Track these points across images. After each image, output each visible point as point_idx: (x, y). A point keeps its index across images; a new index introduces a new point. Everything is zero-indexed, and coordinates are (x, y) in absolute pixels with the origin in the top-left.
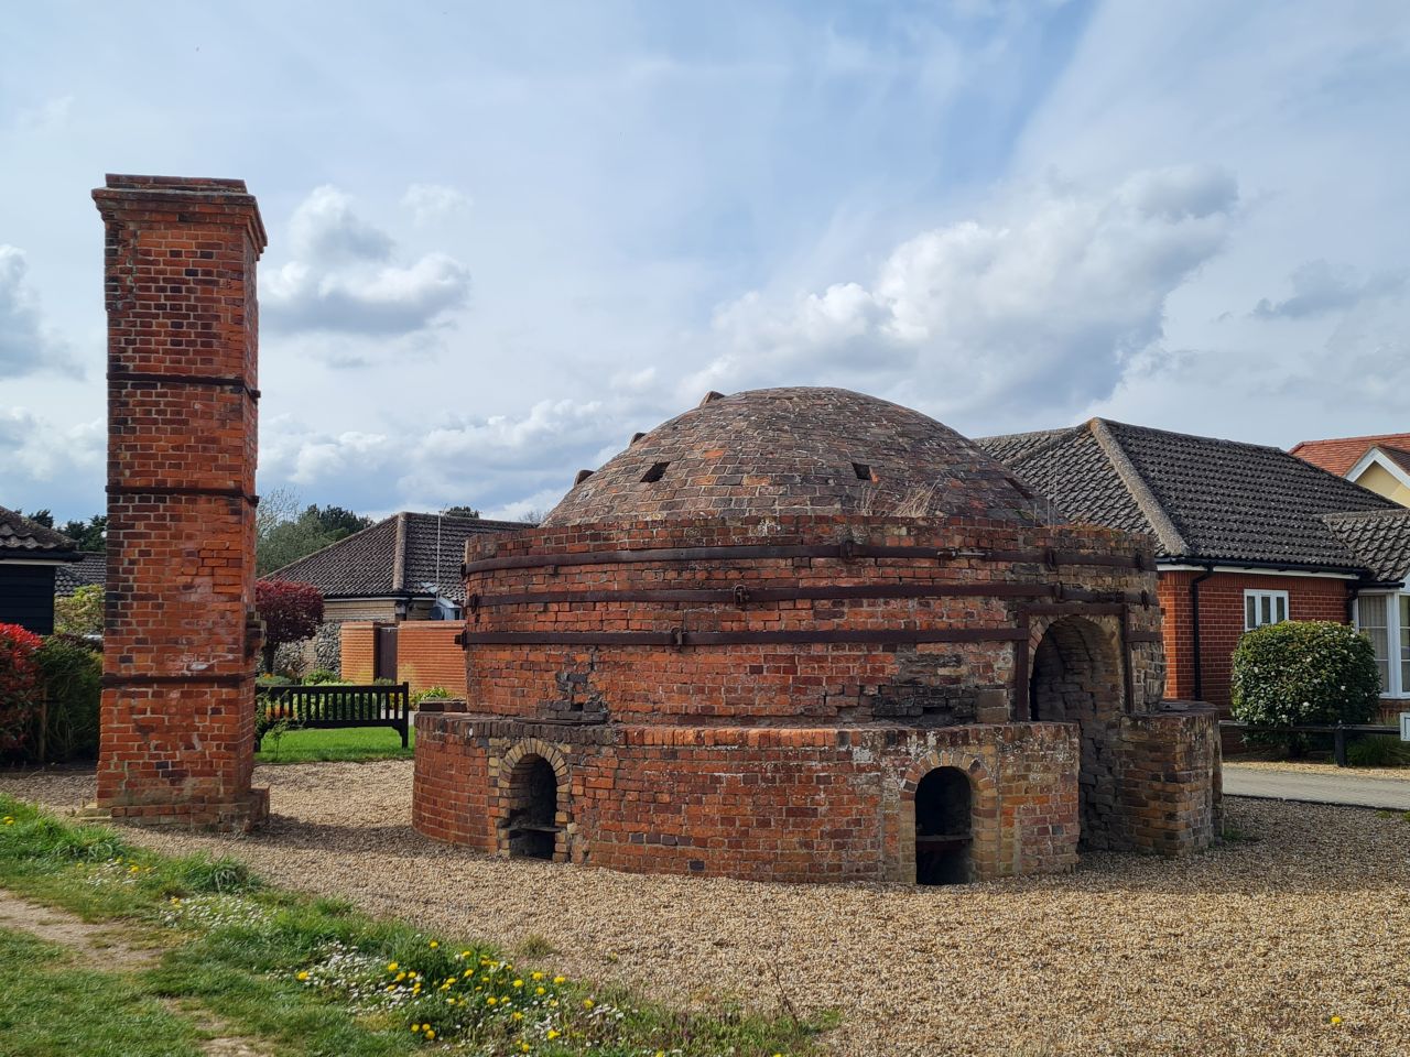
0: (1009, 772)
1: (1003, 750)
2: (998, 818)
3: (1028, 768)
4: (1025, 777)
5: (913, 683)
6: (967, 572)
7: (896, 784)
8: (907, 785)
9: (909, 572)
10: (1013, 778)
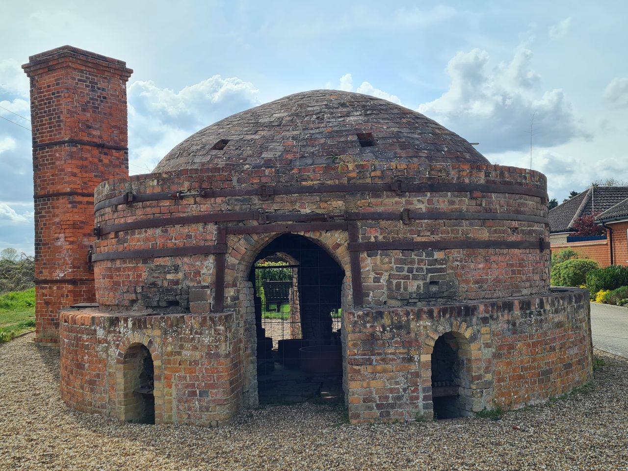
0: (169, 349)
1: (166, 334)
2: (163, 381)
3: (182, 347)
4: (179, 353)
5: (154, 284)
6: (191, 207)
7: (114, 352)
8: (120, 354)
9: (157, 210)
10: (171, 354)
